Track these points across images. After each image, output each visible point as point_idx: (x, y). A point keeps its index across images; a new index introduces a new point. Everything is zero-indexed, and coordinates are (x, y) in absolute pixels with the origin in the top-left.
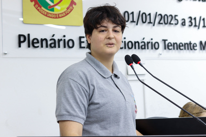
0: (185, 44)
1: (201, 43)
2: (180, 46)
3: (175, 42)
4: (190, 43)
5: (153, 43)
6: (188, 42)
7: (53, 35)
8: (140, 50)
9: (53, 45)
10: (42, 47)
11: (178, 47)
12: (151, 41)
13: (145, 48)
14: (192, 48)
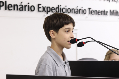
0: (101, 11)
1: (111, 11)
2: (98, 12)
3: (96, 10)
4: (104, 11)
8: (75, 14)
9: (21, 9)
10: (14, 10)
11: (97, 13)
12: (82, 9)
13: (78, 13)
14: (105, 14)
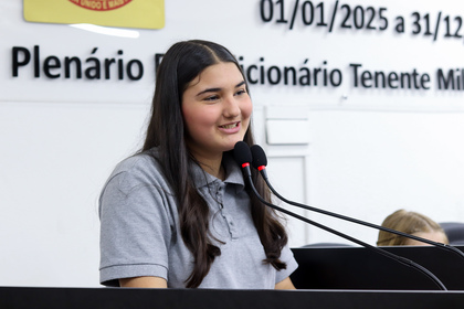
0: (403, 75)
1: (440, 73)
2: (390, 80)
3: (379, 70)
4: (415, 74)
5: (329, 72)
6: (410, 71)
7: (95, 50)
8: (298, 86)
9: (92, 73)
10: (67, 75)
11: (386, 81)
12: (323, 67)
13: (308, 83)
14: (419, 84)
